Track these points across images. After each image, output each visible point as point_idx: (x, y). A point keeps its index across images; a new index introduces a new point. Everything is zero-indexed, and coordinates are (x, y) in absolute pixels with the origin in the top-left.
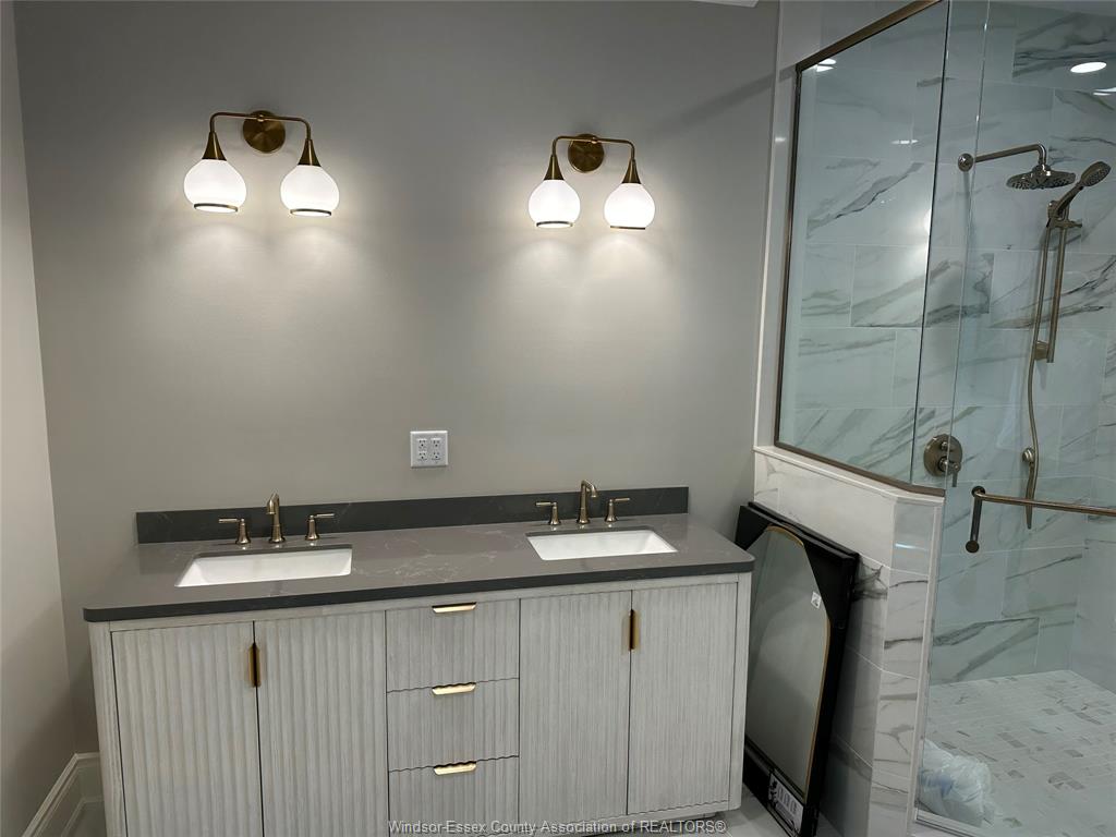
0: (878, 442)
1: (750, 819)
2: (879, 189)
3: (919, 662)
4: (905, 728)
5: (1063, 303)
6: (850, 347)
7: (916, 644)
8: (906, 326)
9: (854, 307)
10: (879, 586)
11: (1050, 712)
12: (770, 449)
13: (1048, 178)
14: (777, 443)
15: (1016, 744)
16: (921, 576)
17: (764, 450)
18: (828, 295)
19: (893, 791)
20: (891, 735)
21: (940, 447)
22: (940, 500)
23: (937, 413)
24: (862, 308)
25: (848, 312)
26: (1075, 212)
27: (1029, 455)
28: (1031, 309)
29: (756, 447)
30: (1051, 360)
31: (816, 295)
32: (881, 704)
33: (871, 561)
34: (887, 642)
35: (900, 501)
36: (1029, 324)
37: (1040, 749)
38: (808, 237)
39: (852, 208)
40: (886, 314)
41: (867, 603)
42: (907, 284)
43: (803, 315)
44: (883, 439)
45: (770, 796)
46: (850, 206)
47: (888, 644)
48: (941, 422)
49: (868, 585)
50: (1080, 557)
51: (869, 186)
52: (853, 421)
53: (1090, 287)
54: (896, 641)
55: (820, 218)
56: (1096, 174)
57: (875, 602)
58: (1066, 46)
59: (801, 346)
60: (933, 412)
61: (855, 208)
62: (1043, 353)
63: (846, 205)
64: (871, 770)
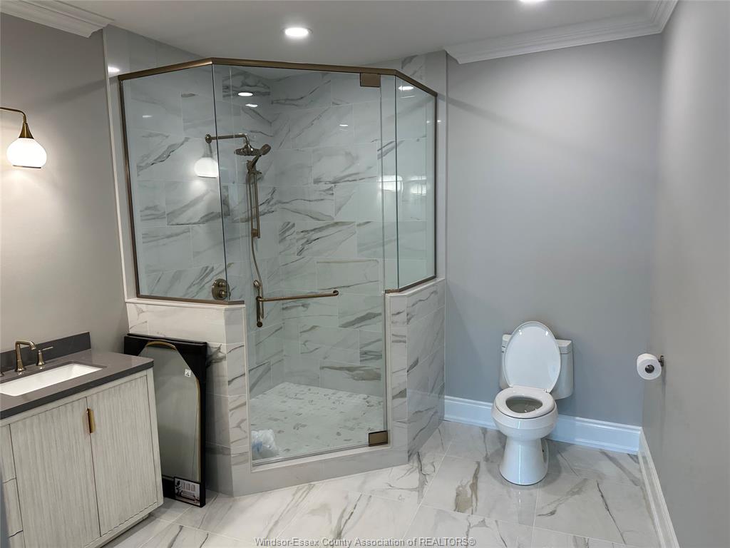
0: (190, 287)
1: (169, 508)
2: (171, 150)
3: (245, 386)
4: (243, 421)
5: (261, 209)
6: (169, 237)
7: (242, 378)
8: (194, 224)
9: (168, 214)
10: (220, 355)
11: (285, 402)
12: (136, 300)
13: (252, 152)
14: (138, 295)
15: (276, 420)
16: (241, 344)
17: (131, 301)
18: (155, 208)
19: (241, 454)
20: (237, 427)
21: (219, 286)
22: (244, 306)
23: (215, 268)
24: (172, 214)
25: (165, 218)
26: (258, 166)
27: (256, 283)
28: (247, 213)
29: (126, 300)
30: (259, 237)
31: (147, 208)
32: (230, 414)
33: (213, 344)
34: (229, 382)
35: (226, 310)
36: (247, 221)
37: (286, 418)
38: (138, 175)
39: (160, 160)
40: (183, 218)
41: (215, 366)
42: (191, 202)
43: (142, 220)
44: (192, 285)
45: (176, 491)
46: (158, 158)
47: (230, 382)
48: (217, 272)
49: (214, 357)
50: (281, 328)
51: (165, 148)
52: (177, 277)
53: (268, 201)
54: (233, 379)
55: (143, 164)
56: (266, 149)
57: (219, 364)
58: (242, 86)
59: (143, 238)
60: (213, 268)
61: (161, 159)
62: (255, 234)
63: (156, 158)
64: (229, 449)
